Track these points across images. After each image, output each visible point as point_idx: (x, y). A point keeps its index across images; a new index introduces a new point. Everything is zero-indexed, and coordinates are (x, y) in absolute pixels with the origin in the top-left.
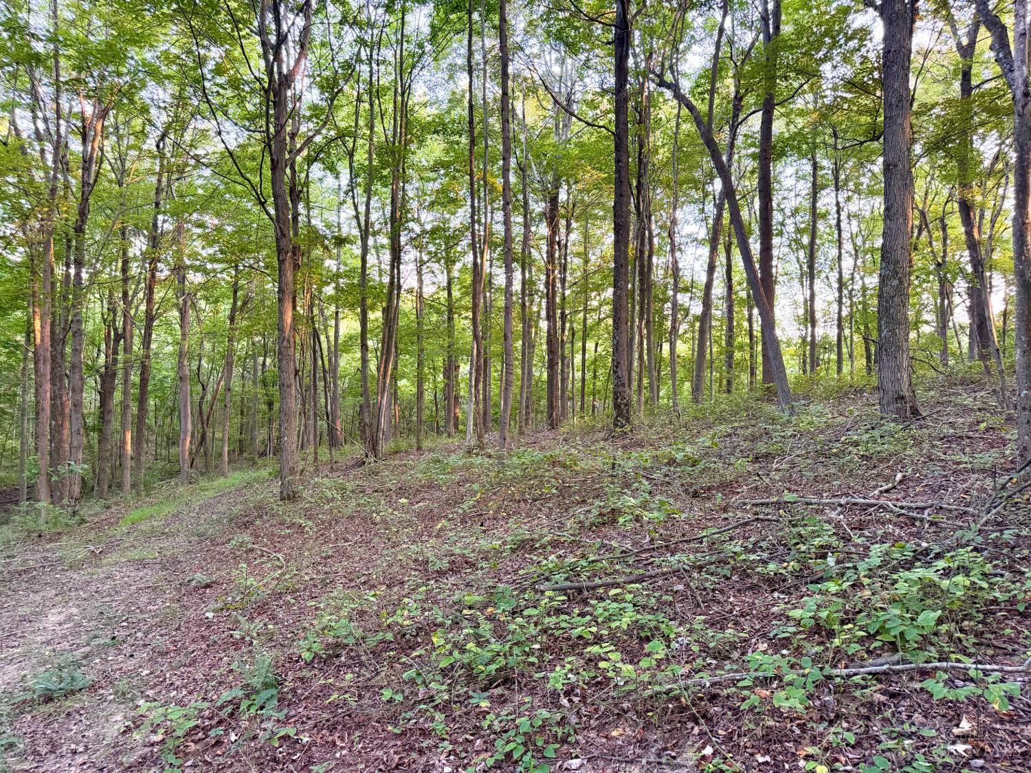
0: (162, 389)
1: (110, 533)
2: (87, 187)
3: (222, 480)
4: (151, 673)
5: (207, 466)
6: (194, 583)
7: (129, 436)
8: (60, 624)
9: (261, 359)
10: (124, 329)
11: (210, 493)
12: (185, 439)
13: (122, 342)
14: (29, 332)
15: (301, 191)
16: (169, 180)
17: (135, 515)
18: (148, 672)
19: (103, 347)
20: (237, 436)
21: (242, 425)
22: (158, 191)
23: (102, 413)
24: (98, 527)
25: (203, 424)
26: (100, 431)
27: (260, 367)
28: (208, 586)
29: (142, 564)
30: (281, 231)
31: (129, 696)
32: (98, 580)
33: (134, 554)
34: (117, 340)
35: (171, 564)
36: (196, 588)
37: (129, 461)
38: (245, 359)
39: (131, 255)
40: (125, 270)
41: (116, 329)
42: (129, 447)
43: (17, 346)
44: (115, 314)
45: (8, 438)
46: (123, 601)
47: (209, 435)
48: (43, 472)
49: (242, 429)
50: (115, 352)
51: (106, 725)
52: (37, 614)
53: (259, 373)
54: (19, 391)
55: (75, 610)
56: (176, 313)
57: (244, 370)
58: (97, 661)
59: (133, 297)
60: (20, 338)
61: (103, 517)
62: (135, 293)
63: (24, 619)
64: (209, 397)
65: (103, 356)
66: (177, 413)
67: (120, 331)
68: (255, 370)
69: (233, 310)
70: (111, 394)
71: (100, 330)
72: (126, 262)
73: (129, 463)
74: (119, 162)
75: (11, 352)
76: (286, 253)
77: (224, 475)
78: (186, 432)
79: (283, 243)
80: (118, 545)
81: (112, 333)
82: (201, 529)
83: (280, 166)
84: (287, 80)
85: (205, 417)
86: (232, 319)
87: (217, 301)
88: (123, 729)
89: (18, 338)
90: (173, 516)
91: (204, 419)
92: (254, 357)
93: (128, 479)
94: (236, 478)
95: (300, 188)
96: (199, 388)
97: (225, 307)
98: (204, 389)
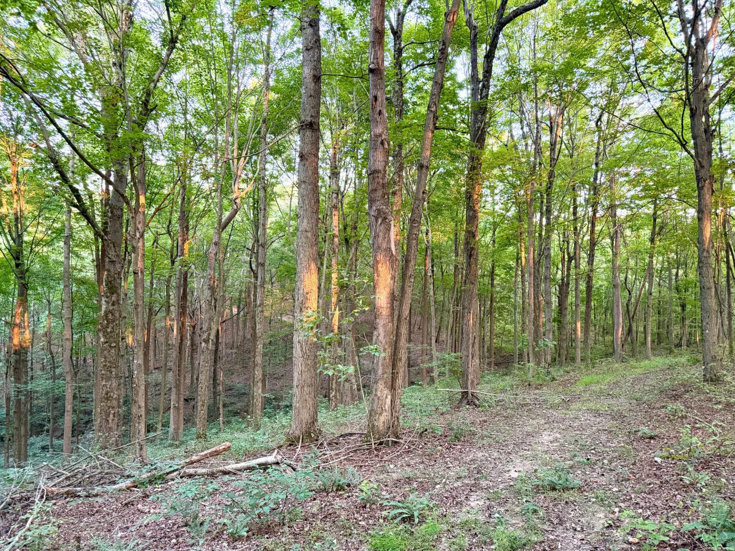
0: (599, 294)
1: (573, 389)
2: (553, 161)
3: (647, 362)
4: (620, 491)
5: (633, 350)
6: (640, 434)
7: (579, 325)
8: (551, 442)
9: (674, 271)
10: (575, 253)
11: (639, 371)
12: (618, 330)
13: (573, 261)
14: (518, 259)
15: (715, 130)
16: (605, 146)
17: (587, 379)
18: (617, 490)
19: (560, 266)
20: (655, 330)
21: (659, 322)
22: (597, 155)
23: (560, 310)
24: (564, 384)
25: (629, 319)
26: (560, 322)
27: (674, 277)
28: (651, 438)
29: (597, 413)
30: (700, 163)
31: (607, 502)
32: (570, 419)
33: (591, 405)
34: (570, 261)
35: (619, 417)
36: (643, 438)
37: (579, 343)
38: (661, 271)
39: (578, 203)
40: (575, 213)
41: (569, 254)
42: (579, 333)
43: (511, 268)
44: (568, 243)
45: (506, 324)
46: (589, 436)
47: (634, 328)
48: (530, 344)
49: (659, 325)
50: (569, 269)
51: (593, 517)
52: (537, 433)
53: (673, 282)
54: (512, 296)
55: (559, 436)
56: (608, 241)
57: (660, 280)
58: (579, 472)
59: (580, 231)
60: (513, 263)
61: (566, 378)
62: (581, 228)
63: (529, 434)
64: (633, 300)
65: (560, 272)
66: (609, 311)
67: (572, 255)
68: (670, 280)
69: (653, 234)
70: (567, 297)
71: (558, 255)
72: (575, 208)
73: (580, 345)
74: (570, 141)
75: (508, 272)
76: (705, 181)
77: (647, 358)
78: (618, 325)
79: (702, 173)
80: (579, 398)
81: (566, 256)
82: (638, 395)
83: (698, 112)
84: (703, 43)
85: (631, 315)
86: (652, 240)
87: (638, 229)
88: (606, 525)
89: (511, 263)
90: (614, 383)
91: (630, 317)
92: (669, 269)
93: (579, 354)
94: (659, 361)
95: (713, 128)
96: (626, 293)
97: (646, 233)
98: (630, 294)
